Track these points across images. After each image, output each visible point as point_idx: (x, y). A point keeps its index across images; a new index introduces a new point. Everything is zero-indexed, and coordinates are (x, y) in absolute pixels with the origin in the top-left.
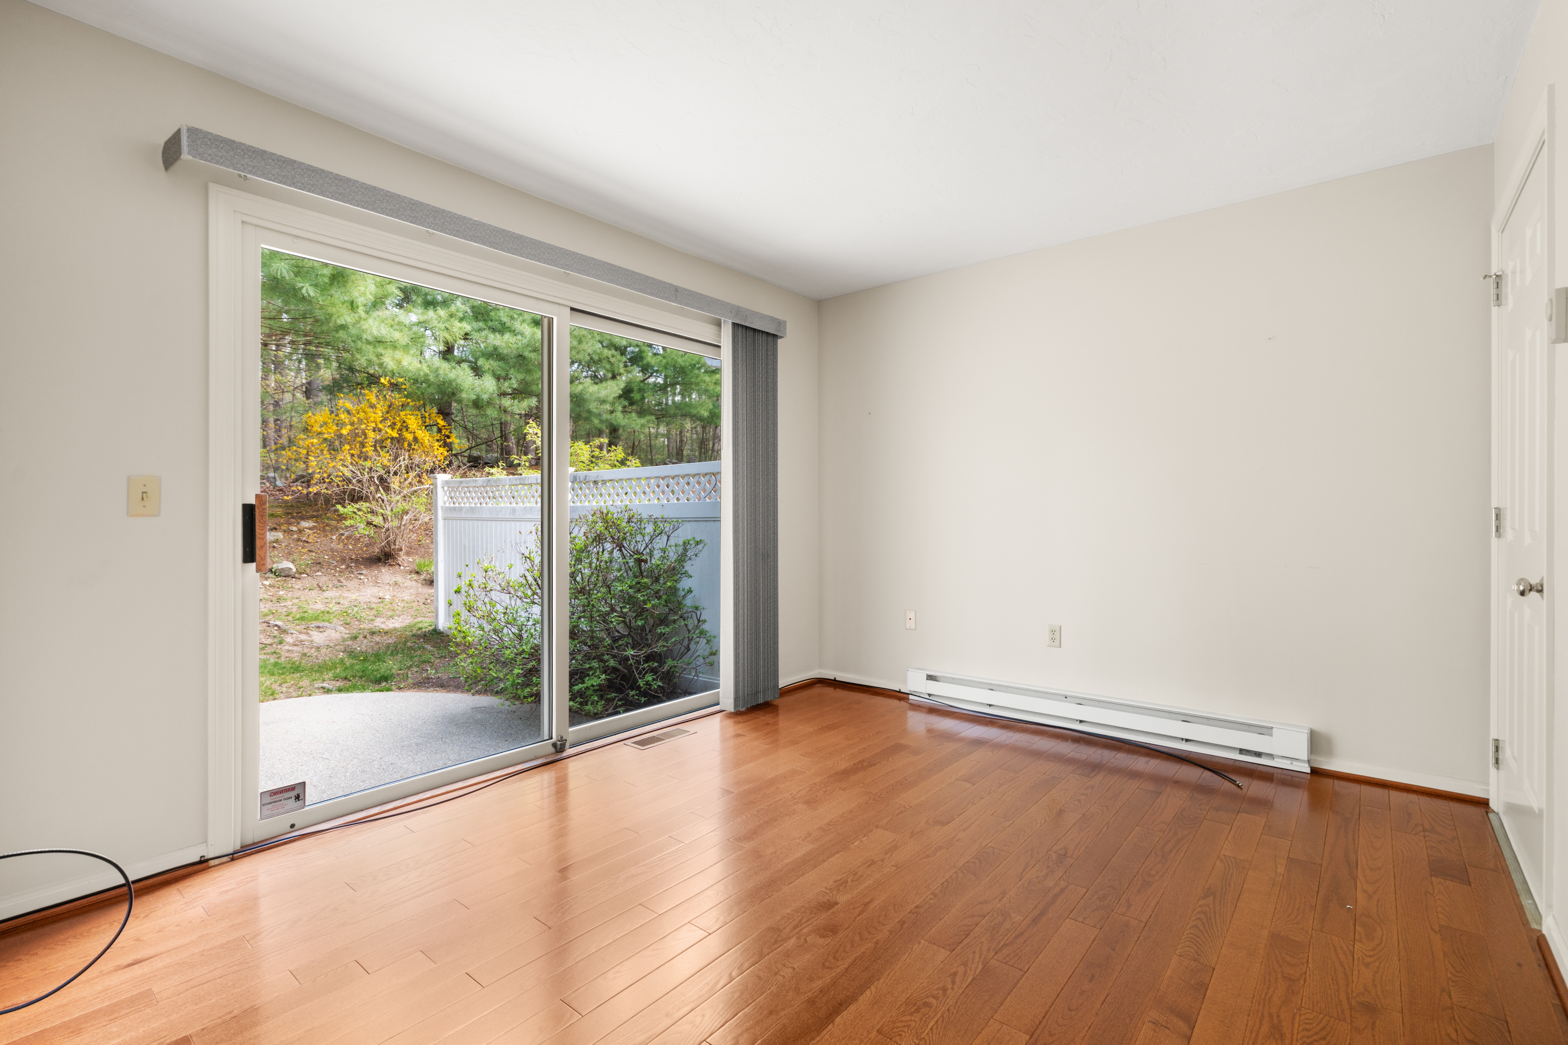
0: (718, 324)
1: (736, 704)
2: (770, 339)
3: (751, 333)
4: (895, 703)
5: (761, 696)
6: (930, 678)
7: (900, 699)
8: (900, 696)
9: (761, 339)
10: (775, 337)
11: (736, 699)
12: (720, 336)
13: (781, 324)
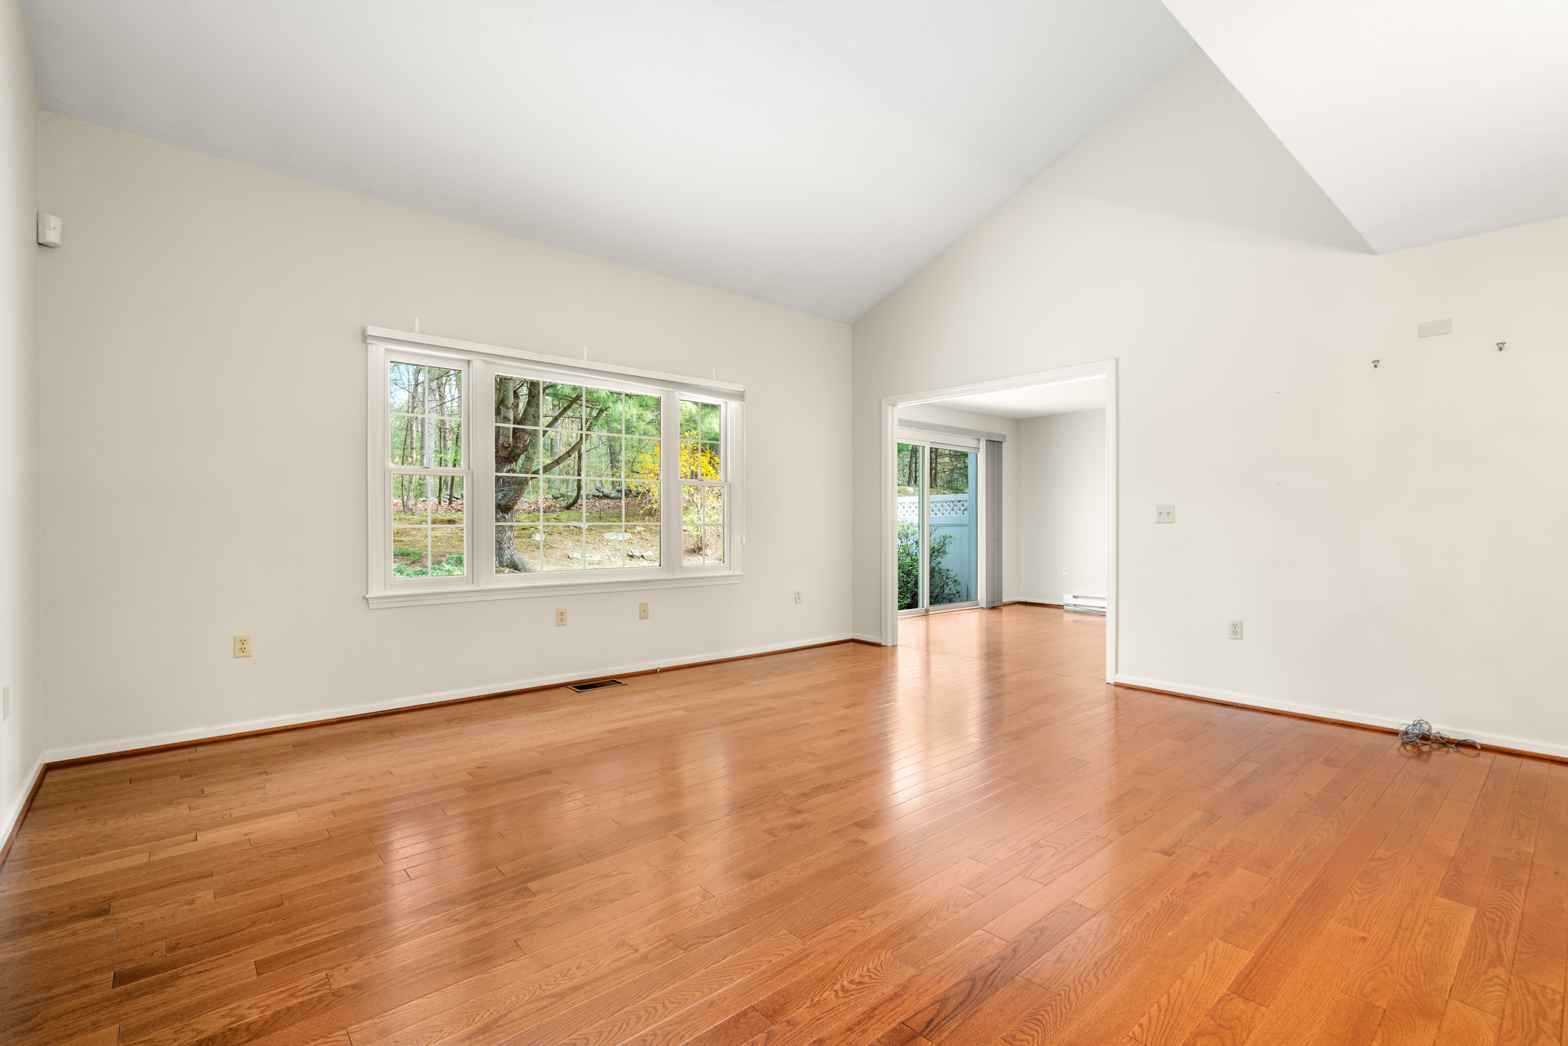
0: (979, 440)
1: (987, 605)
2: (1000, 443)
3: (992, 443)
4: (1057, 610)
5: (996, 603)
6: (1074, 597)
7: (1059, 608)
8: (1060, 607)
9: (996, 444)
10: (1001, 442)
11: (987, 602)
12: (979, 444)
13: (1004, 437)
